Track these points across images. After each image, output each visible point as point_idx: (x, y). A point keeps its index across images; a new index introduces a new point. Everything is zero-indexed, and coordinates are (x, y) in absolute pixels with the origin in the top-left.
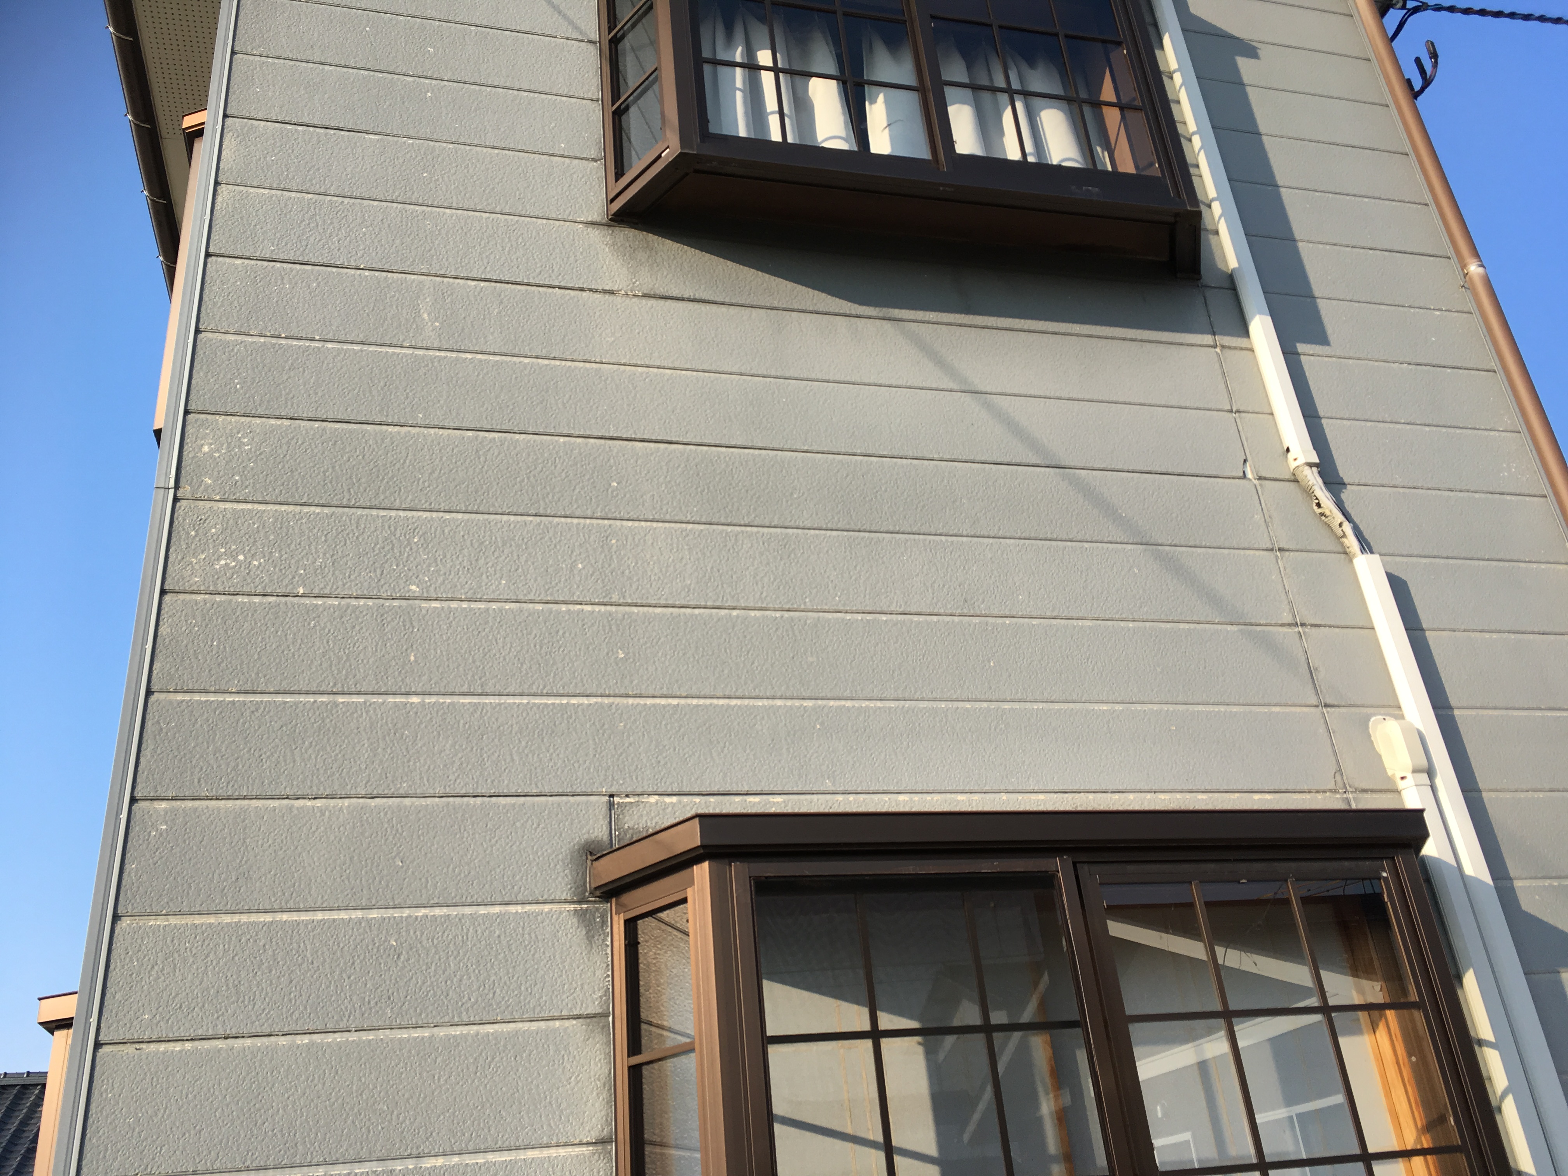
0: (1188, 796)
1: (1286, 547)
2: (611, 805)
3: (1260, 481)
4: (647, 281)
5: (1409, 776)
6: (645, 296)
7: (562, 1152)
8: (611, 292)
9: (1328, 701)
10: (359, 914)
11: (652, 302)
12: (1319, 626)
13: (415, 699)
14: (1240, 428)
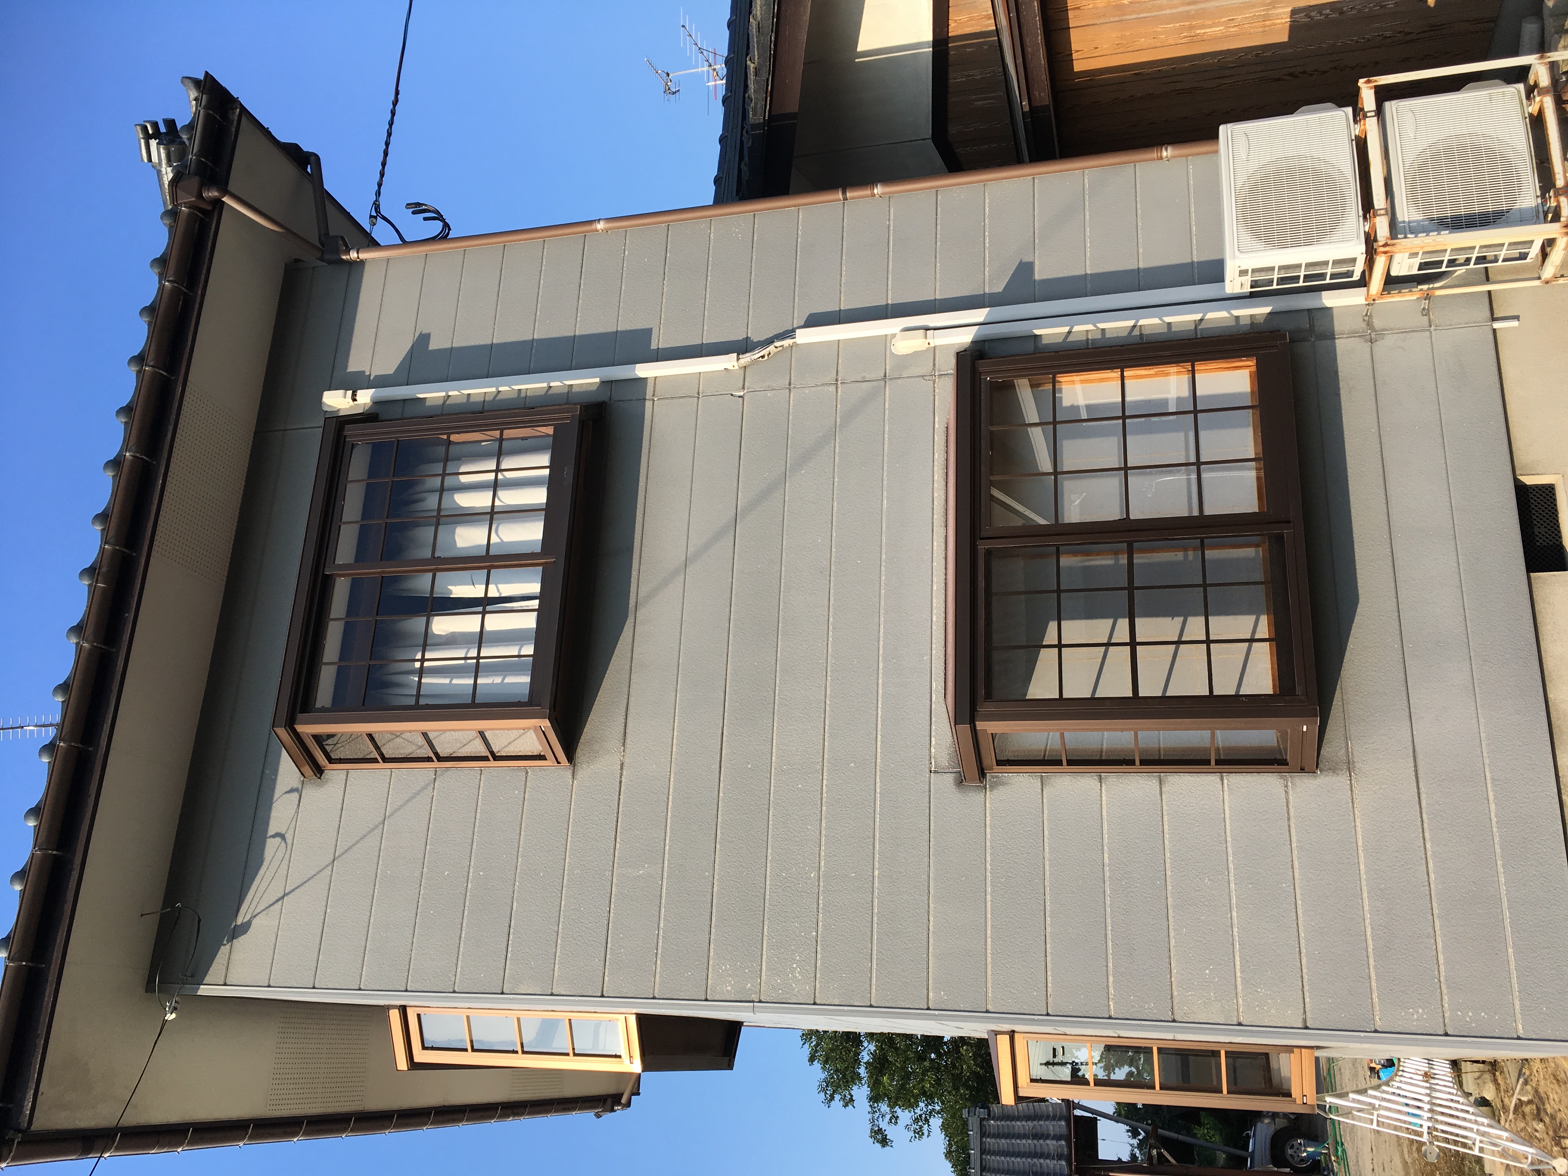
0: (936, 463)
1: (788, 381)
2: (935, 772)
3: (746, 388)
4: (614, 743)
5: (928, 341)
6: (624, 745)
7: (1104, 798)
8: (622, 765)
9: (883, 375)
10: (989, 897)
11: (628, 741)
12: (837, 371)
13: (876, 873)
14: (710, 394)
